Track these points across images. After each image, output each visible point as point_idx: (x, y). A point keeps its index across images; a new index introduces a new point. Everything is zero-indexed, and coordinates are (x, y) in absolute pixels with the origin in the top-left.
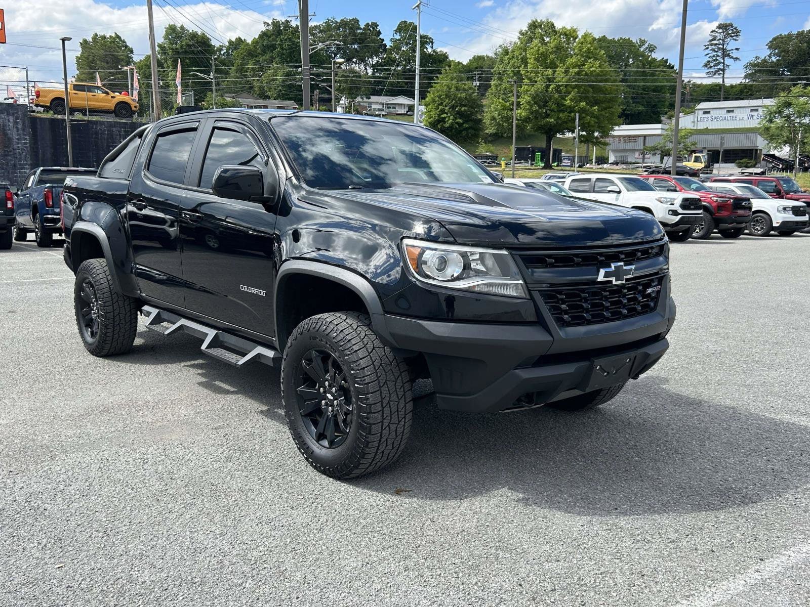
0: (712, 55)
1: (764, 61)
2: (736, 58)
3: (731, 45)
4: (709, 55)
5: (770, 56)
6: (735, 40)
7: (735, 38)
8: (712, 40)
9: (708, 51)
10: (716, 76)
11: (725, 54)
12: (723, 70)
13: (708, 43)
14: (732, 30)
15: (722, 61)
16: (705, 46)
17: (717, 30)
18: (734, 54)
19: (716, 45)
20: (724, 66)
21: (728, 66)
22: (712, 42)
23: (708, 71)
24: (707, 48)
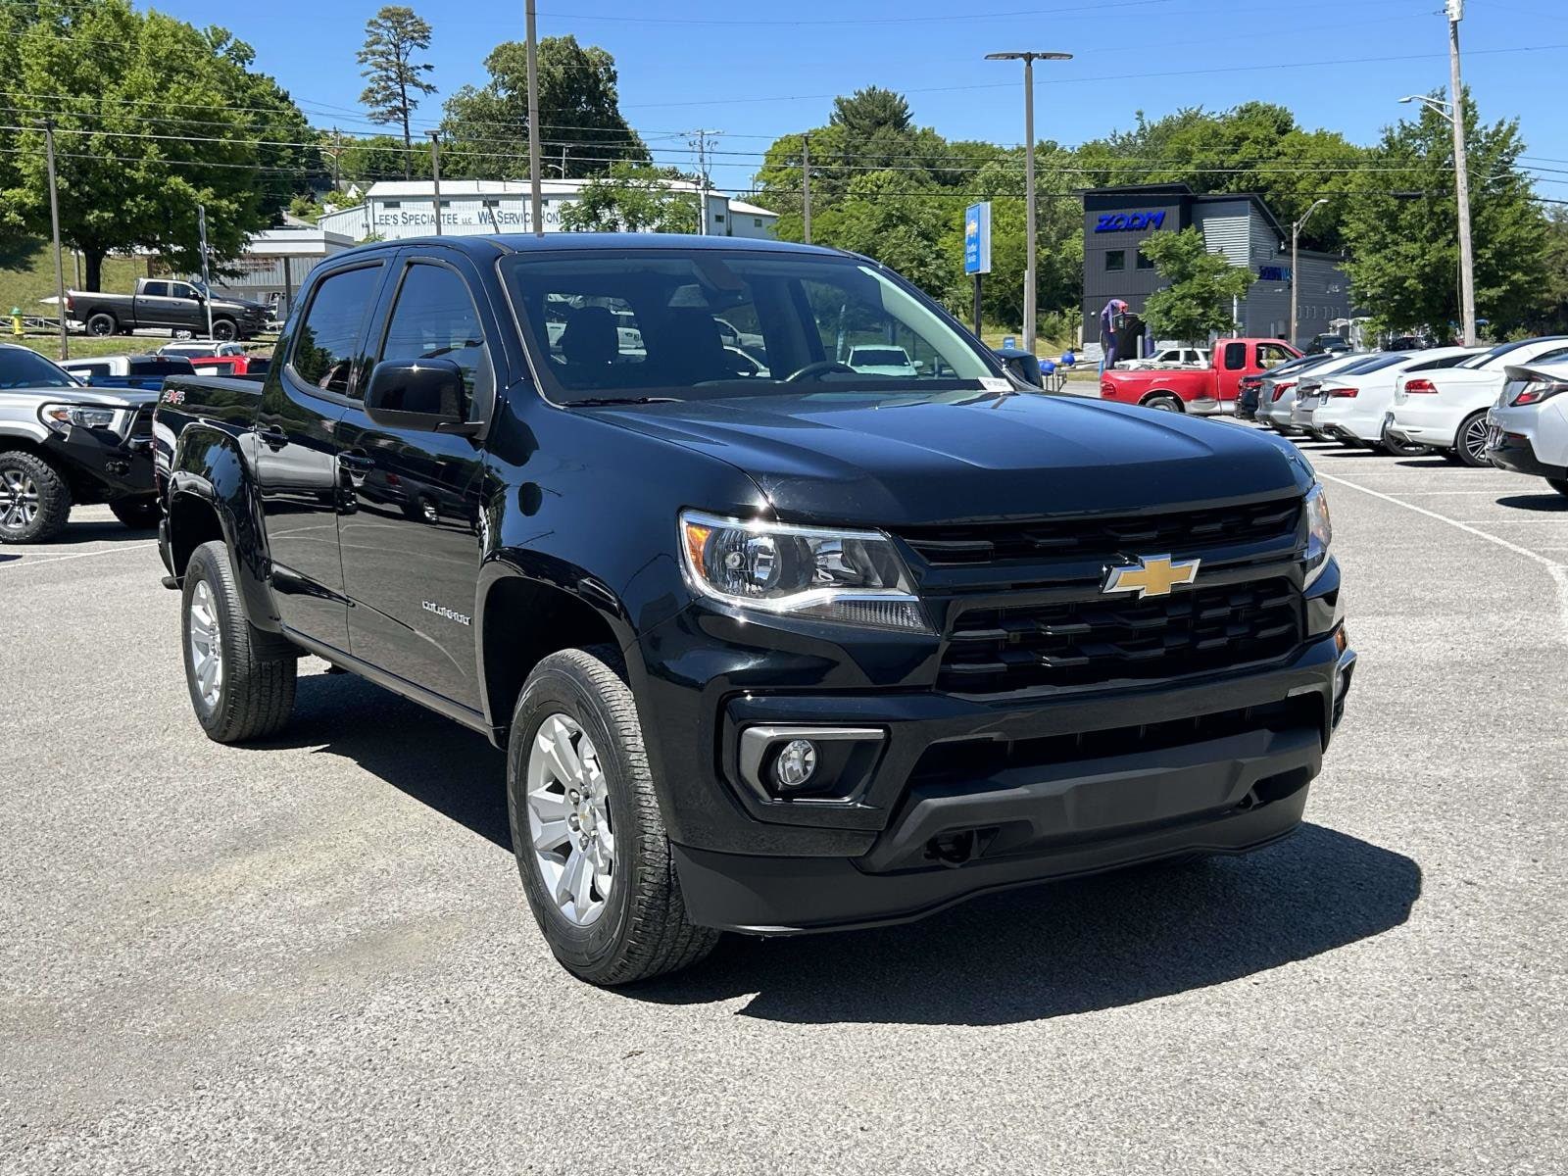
0: (375, 75)
1: (484, 97)
2: (429, 87)
3: (415, 57)
4: (370, 76)
5: (494, 87)
6: (422, 46)
7: (420, 41)
8: (374, 43)
9: (366, 67)
10: (391, 124)
11: (404, 76)
12: (405, 112)
13: (365, 49)
14: (412, 24)
15: (400, 91)
16: (360, 54)
17: (380, 21)
18: (424, 78)
19: (382, 54)
20: (404, 103)
21: (414, 103)
22: (374, 47)
23: (371, 111)
24: (365, 60)
